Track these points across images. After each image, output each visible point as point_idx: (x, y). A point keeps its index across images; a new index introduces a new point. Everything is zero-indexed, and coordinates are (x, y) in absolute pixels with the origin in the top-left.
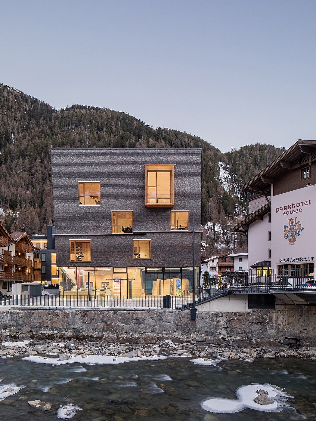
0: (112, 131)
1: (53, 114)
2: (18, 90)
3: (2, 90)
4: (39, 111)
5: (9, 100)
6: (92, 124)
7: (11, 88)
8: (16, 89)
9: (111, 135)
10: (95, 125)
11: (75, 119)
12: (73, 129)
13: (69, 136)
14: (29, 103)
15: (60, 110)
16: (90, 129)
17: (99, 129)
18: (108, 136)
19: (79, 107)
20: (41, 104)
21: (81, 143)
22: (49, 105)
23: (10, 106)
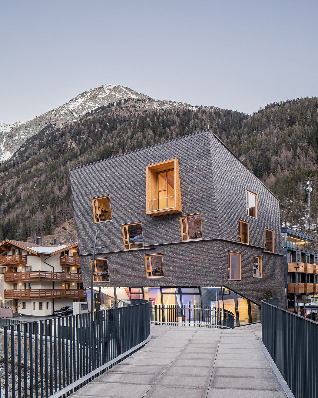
0: (306, 122)
1: (245, 121)
2: (216, 107)
3: (197, 112)
4: (231, 122)
5: (203, 120)
6: (283, 120)
7: (209, 108)
8: (214, 107)
9: (304, 126)
10: (286, 120)
11: (264, 119)
12: (262, 131)
13: (255, 140)
14: (222, 116)
15: (252, 114)
16: (280, 126)
17: (292, 123)
18: (301, 129)
19: (273, 105)
20: (234, 115)
21: (268, 144)
22: (242, 113)
23: (203, 125)
